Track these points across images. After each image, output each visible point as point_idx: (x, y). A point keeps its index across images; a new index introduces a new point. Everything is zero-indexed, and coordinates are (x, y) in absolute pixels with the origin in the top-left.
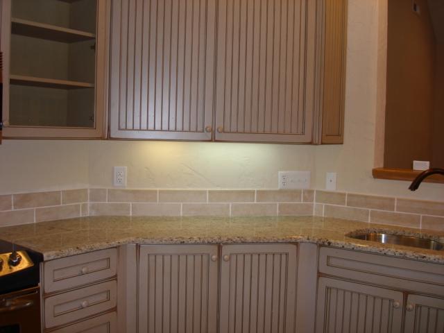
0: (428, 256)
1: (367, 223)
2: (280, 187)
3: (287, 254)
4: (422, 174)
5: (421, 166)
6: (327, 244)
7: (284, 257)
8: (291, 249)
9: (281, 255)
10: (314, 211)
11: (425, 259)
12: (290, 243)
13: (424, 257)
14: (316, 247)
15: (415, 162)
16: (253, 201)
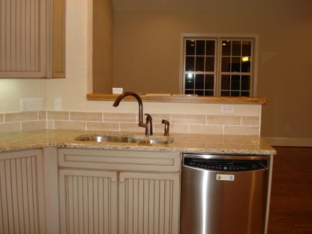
0: (130, 147)
1: (85, 131)
2: (21, 110)
3: (35, 157)
4: (121, 96)
5: (118, 91)
6: (63, 146)
7: (33, 159)
8: (38, 153)
9: (31, 158)
10: (47, 126)
11: (129, 149)
12: (37, 148)
13: (128, 148)
14: (55, 149)
15: (113, 89)
16: (3, 121)
